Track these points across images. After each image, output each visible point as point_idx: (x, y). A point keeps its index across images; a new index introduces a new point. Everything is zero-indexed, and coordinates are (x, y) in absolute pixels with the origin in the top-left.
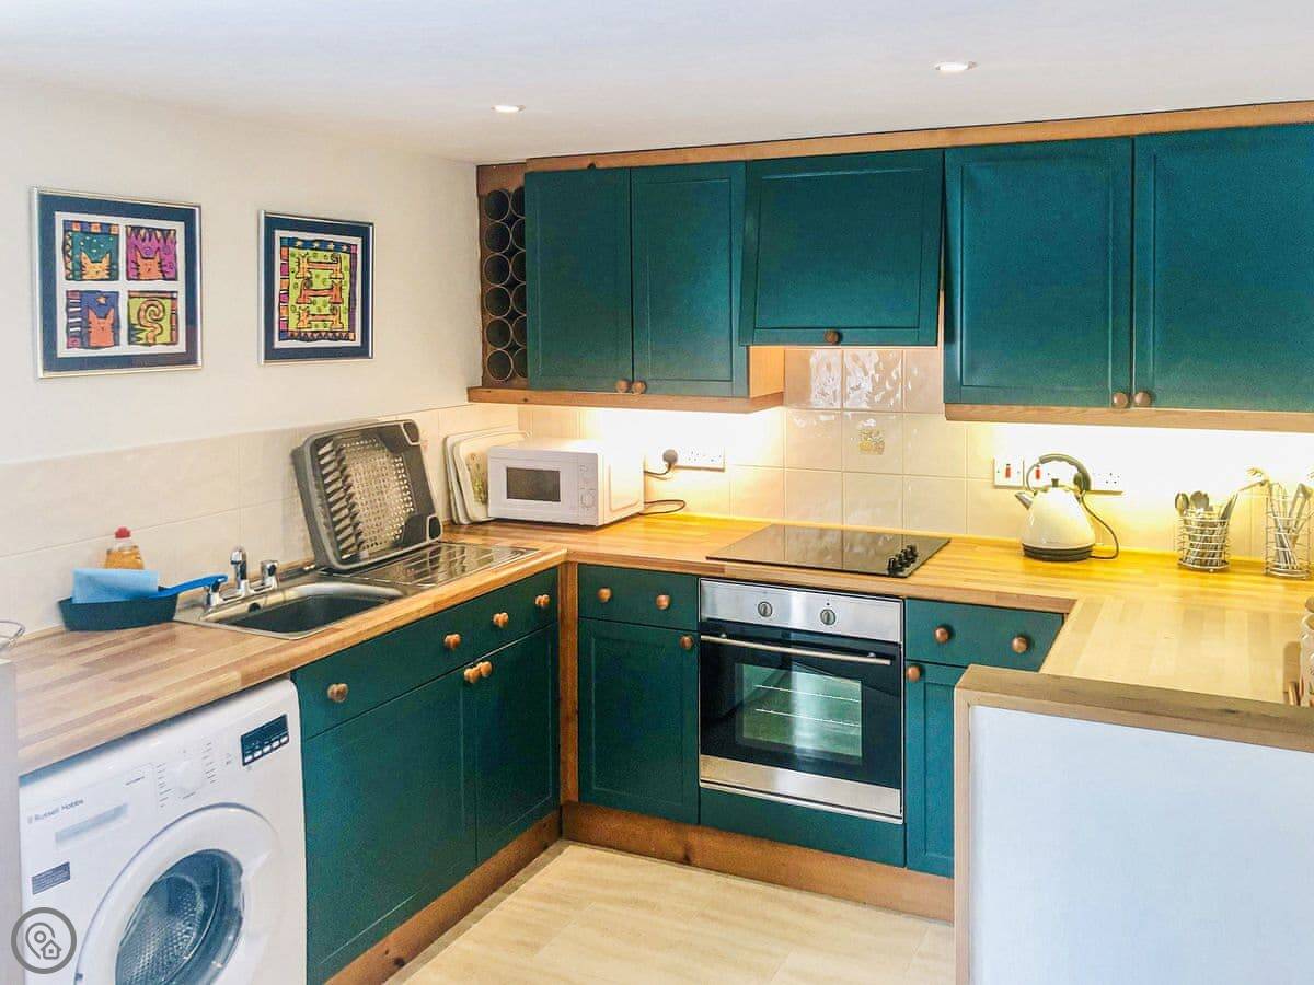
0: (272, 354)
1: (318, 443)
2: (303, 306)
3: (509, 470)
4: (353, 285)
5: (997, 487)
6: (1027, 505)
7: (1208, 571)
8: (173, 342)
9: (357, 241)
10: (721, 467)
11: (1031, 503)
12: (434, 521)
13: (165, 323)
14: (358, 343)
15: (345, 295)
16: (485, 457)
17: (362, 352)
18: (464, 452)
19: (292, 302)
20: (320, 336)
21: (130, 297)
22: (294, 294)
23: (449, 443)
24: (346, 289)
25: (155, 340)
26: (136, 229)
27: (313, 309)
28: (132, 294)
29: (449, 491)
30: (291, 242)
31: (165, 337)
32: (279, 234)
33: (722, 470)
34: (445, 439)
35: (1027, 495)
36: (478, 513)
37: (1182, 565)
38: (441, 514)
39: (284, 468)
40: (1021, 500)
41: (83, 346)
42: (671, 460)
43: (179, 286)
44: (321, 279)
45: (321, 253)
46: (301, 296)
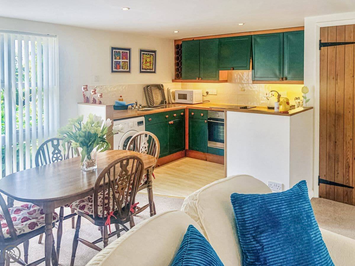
0: (141, 72)
1: (148, 86)
3: (179, 94)
4: (153, 61)
8: (127, 69)
9: (154, 54)
11: (269, 99)
12: (166, 101)
13: (126, 66)
14: (154, 71)
15: (152, 63)
16: (174, 92)
17: (154, 72)
18: (171, 91)
20: (148, 69)
23: (169, 89)
25: (125, 69)
26: (123, 52)
27: (147, 65)
28: (122, 62)
29: (168, 97)
30: (144, 54)
32: (142, 52)
33: (217, 95)
34: (168, 89)
36: (173, 102)
38: (167, 100)
39: (142, 90)
41: (116, 69)
42: (207, 93)
43: (128, 61)
44: (148, 60)
45: (148, 56)
46: (145, 62)
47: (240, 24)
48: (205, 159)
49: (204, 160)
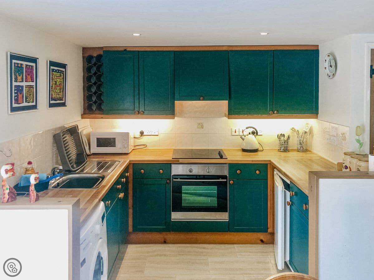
0: (50, 105)
2: (55, 90)
5: (232, 135)
6: (243, 139)
7: (286, 152)
8: (33, 102)
9: (64, 70)
10: (157, 134)
11: (244, 139)
13: (32, 96)
14: (64, 101)
15: (62, 87)
17: (65, 104)
19: (53, 88)
20: (58, 99)
21: (26, 87)
22: (54, 86)
24: (62, 84)
25: (30, 101)
26: (27, 65)
27: (57, 91)
28: (26, 86)
30: (53, 70)
31: (31, 101)
32: (51, 67)
33: (157, 135)
35: (243, 137)
37: (279, 150)
40: (242, 138)
41: (17, 103)
42: (142, 133)
43: (34, 84)
44: (58, 82)
45: (58, 74)
46: (55, 87)
47: (262, 34)
48: (163, 240)
49: (162, 243)
